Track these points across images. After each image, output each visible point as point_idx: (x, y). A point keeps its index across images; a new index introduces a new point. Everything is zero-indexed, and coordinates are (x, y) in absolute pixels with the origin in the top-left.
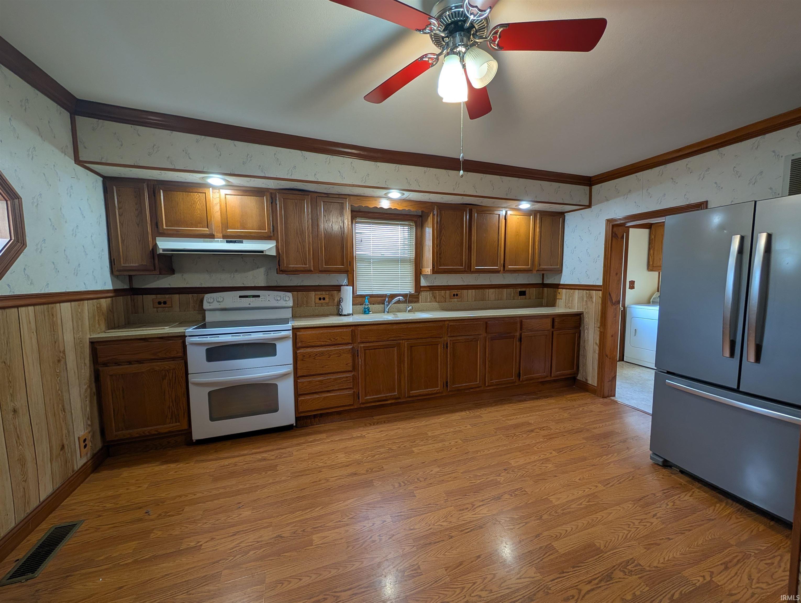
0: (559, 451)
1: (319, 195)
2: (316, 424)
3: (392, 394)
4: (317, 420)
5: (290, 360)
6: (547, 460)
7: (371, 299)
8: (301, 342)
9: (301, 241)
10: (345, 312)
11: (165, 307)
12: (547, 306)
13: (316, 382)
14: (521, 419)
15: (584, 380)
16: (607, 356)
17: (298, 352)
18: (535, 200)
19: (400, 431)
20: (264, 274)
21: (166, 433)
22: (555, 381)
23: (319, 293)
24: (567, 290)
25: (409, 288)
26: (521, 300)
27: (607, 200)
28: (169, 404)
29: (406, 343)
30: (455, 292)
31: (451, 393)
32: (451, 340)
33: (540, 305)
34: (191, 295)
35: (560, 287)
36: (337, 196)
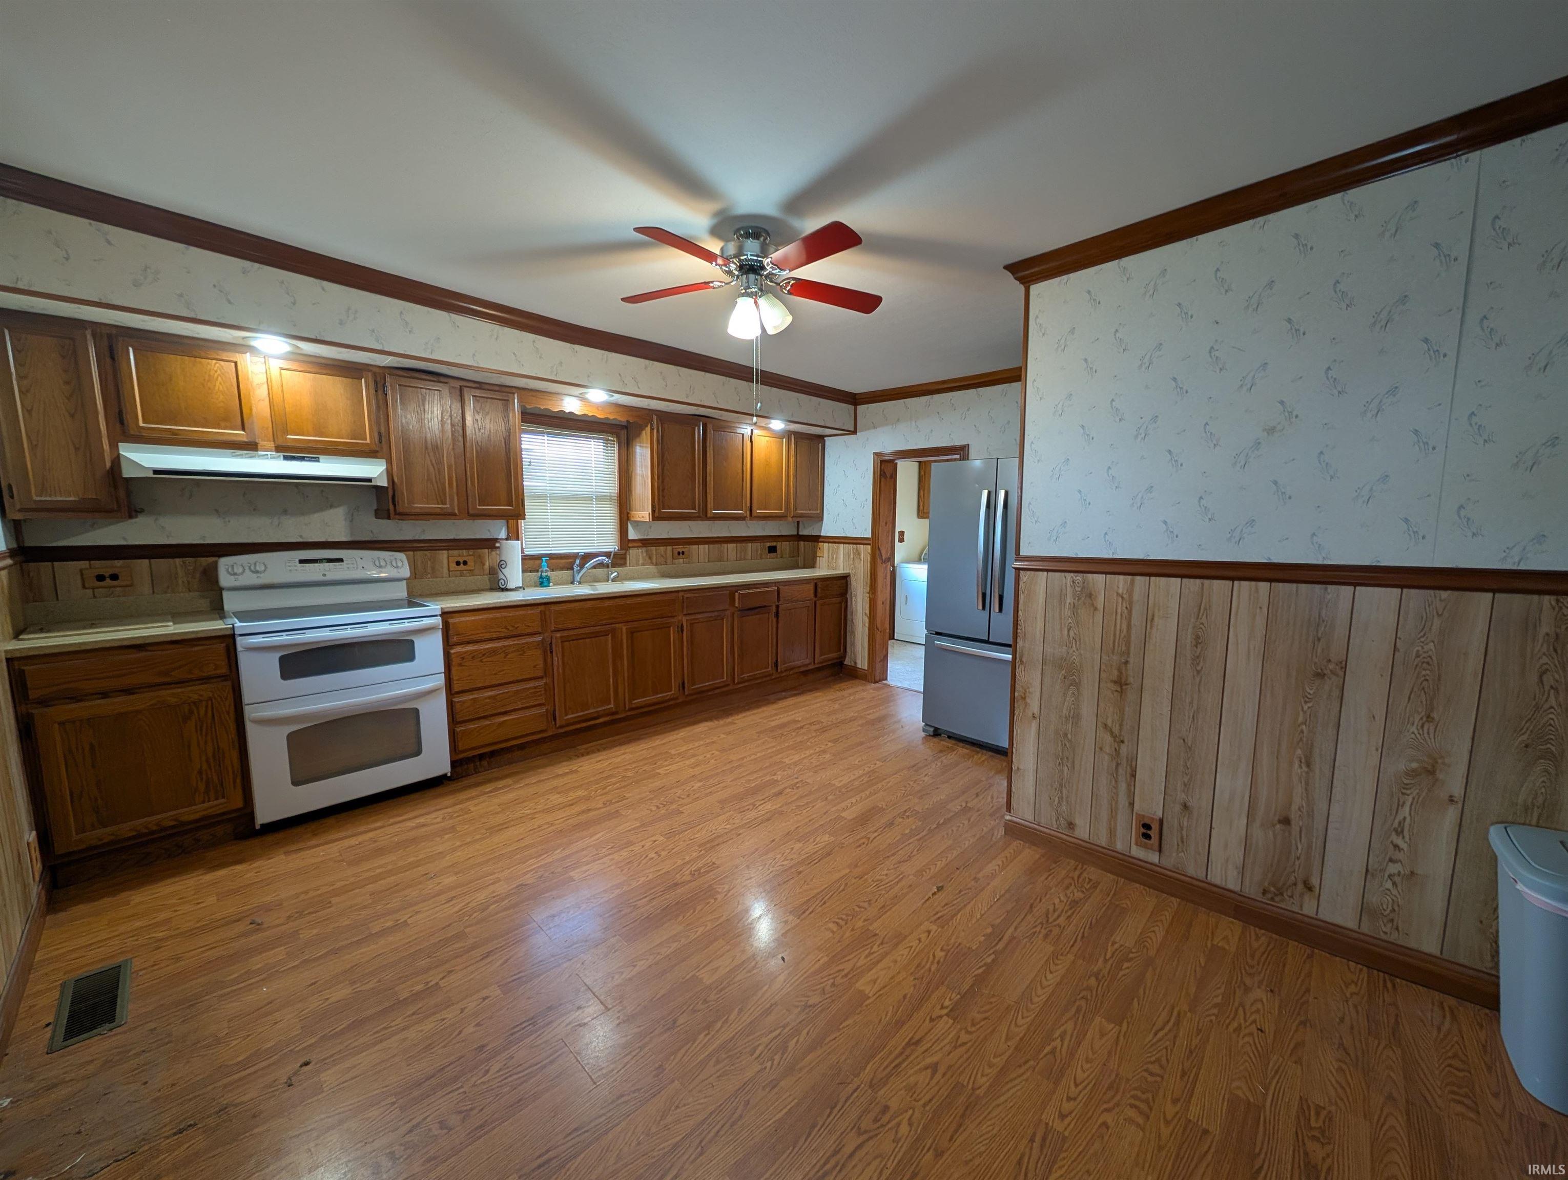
0: (835, 741)
1: (468, 384)
2: (483, 769)
3: (606, 708)
4: (485, 763)
5: (439, 665)
6: (824, 751)
7: (553, 561)
8: (457, 635)
9: (434, 461)
10: (511, 585)
11: (114, 587)
12: (805, 567)
13: (486, 698)
14: (784, 718)
15: (853, 664)
16: (878, 629)
17: (452, 651)
18: (792, 419)
19: (627, 757)
20: (346, 519)
21: (196, 821)
22: (819, 669)
23: (456, 552)
24: (830, 544)
25: (611, 544)
26: (770, 559)
27: (875, 427)
28: (201, 767)
29: (624, 628)
30: (680, 548)
31: (690, 698)
32: (687, 620)
33: (795, 567)
34: (181, 559)
35: (820, 540)
36: (497, 388)
